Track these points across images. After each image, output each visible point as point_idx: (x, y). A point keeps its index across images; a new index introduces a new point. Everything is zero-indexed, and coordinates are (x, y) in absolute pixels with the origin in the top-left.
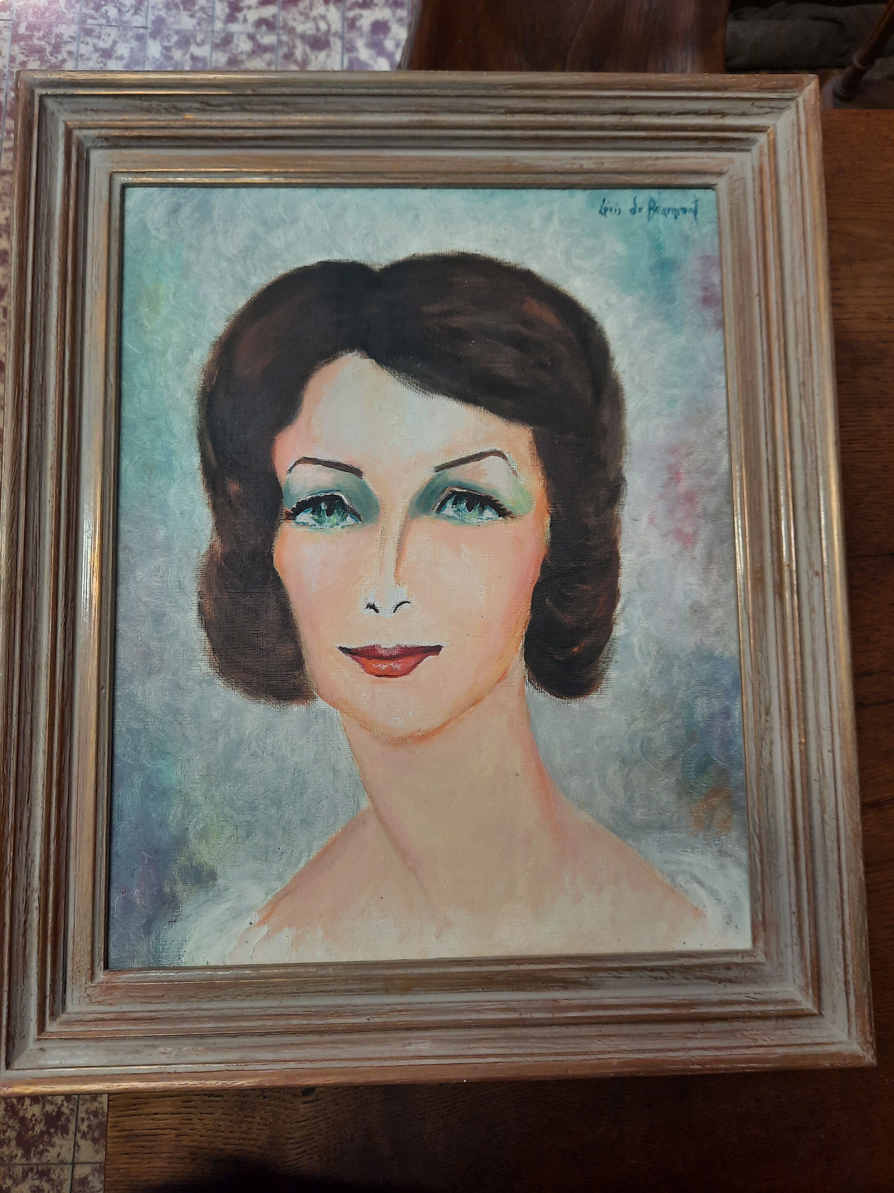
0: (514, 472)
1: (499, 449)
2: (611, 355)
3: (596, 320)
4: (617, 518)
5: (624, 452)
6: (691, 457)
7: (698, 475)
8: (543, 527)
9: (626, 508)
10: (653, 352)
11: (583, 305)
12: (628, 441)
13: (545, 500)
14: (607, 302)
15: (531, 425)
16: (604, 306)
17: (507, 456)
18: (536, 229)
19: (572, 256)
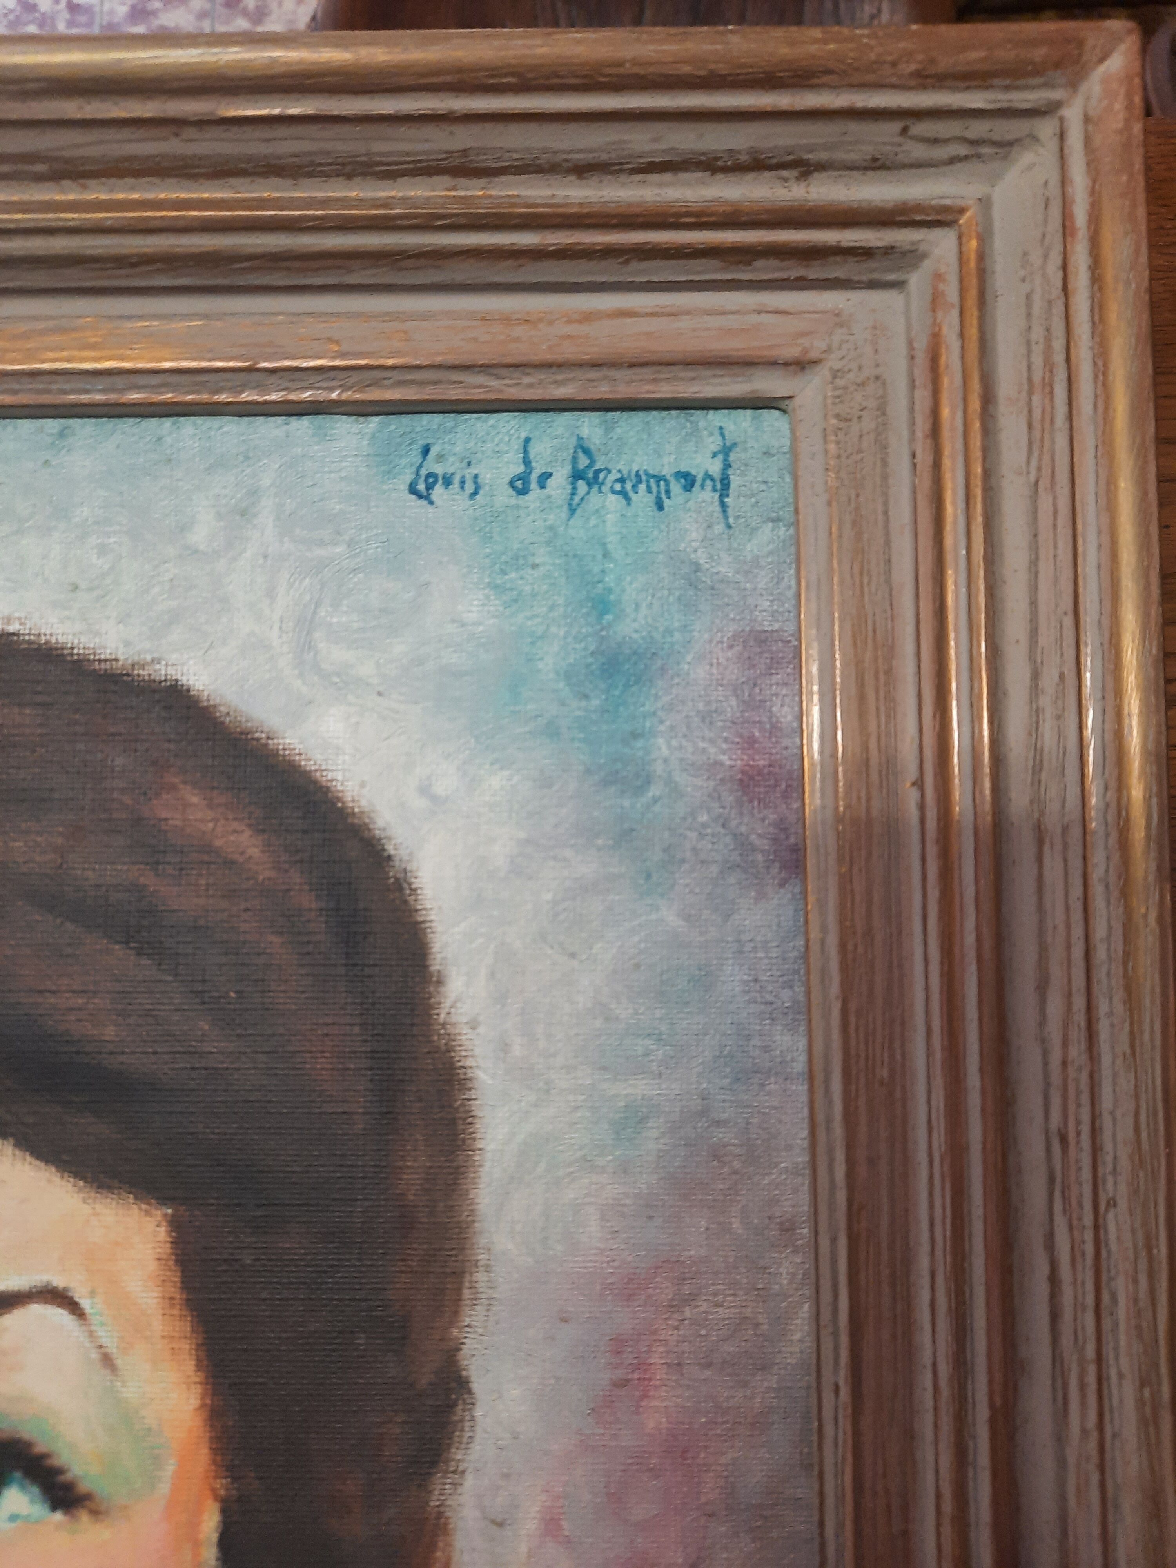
0: (107, 1360)
1: (59, 1282)
2: (435, 967)
3: (390, 849)
4: (440, 1515)
5: (466, 1293)
6: (688, 1312)
7: (708, 1373)
8: (197, 1544)
9: (469, 1481)
10: (573, 955)
11: (348, 798)
12: (482, 1257)
13: (204, 1454)
14: (425, 790)
15: (163, 1200)
16: (420, 803)
17: (85, 1304)
18: (202, 547)
19: (317, 635)
